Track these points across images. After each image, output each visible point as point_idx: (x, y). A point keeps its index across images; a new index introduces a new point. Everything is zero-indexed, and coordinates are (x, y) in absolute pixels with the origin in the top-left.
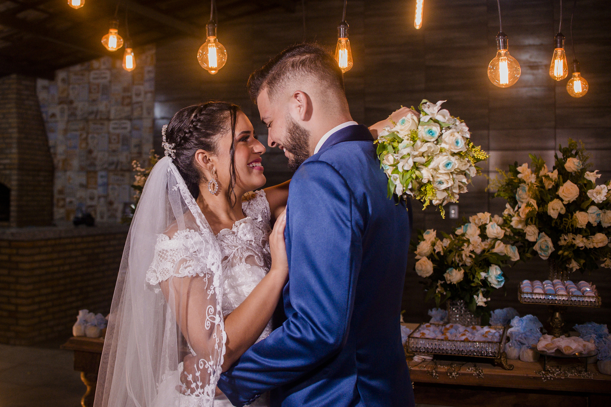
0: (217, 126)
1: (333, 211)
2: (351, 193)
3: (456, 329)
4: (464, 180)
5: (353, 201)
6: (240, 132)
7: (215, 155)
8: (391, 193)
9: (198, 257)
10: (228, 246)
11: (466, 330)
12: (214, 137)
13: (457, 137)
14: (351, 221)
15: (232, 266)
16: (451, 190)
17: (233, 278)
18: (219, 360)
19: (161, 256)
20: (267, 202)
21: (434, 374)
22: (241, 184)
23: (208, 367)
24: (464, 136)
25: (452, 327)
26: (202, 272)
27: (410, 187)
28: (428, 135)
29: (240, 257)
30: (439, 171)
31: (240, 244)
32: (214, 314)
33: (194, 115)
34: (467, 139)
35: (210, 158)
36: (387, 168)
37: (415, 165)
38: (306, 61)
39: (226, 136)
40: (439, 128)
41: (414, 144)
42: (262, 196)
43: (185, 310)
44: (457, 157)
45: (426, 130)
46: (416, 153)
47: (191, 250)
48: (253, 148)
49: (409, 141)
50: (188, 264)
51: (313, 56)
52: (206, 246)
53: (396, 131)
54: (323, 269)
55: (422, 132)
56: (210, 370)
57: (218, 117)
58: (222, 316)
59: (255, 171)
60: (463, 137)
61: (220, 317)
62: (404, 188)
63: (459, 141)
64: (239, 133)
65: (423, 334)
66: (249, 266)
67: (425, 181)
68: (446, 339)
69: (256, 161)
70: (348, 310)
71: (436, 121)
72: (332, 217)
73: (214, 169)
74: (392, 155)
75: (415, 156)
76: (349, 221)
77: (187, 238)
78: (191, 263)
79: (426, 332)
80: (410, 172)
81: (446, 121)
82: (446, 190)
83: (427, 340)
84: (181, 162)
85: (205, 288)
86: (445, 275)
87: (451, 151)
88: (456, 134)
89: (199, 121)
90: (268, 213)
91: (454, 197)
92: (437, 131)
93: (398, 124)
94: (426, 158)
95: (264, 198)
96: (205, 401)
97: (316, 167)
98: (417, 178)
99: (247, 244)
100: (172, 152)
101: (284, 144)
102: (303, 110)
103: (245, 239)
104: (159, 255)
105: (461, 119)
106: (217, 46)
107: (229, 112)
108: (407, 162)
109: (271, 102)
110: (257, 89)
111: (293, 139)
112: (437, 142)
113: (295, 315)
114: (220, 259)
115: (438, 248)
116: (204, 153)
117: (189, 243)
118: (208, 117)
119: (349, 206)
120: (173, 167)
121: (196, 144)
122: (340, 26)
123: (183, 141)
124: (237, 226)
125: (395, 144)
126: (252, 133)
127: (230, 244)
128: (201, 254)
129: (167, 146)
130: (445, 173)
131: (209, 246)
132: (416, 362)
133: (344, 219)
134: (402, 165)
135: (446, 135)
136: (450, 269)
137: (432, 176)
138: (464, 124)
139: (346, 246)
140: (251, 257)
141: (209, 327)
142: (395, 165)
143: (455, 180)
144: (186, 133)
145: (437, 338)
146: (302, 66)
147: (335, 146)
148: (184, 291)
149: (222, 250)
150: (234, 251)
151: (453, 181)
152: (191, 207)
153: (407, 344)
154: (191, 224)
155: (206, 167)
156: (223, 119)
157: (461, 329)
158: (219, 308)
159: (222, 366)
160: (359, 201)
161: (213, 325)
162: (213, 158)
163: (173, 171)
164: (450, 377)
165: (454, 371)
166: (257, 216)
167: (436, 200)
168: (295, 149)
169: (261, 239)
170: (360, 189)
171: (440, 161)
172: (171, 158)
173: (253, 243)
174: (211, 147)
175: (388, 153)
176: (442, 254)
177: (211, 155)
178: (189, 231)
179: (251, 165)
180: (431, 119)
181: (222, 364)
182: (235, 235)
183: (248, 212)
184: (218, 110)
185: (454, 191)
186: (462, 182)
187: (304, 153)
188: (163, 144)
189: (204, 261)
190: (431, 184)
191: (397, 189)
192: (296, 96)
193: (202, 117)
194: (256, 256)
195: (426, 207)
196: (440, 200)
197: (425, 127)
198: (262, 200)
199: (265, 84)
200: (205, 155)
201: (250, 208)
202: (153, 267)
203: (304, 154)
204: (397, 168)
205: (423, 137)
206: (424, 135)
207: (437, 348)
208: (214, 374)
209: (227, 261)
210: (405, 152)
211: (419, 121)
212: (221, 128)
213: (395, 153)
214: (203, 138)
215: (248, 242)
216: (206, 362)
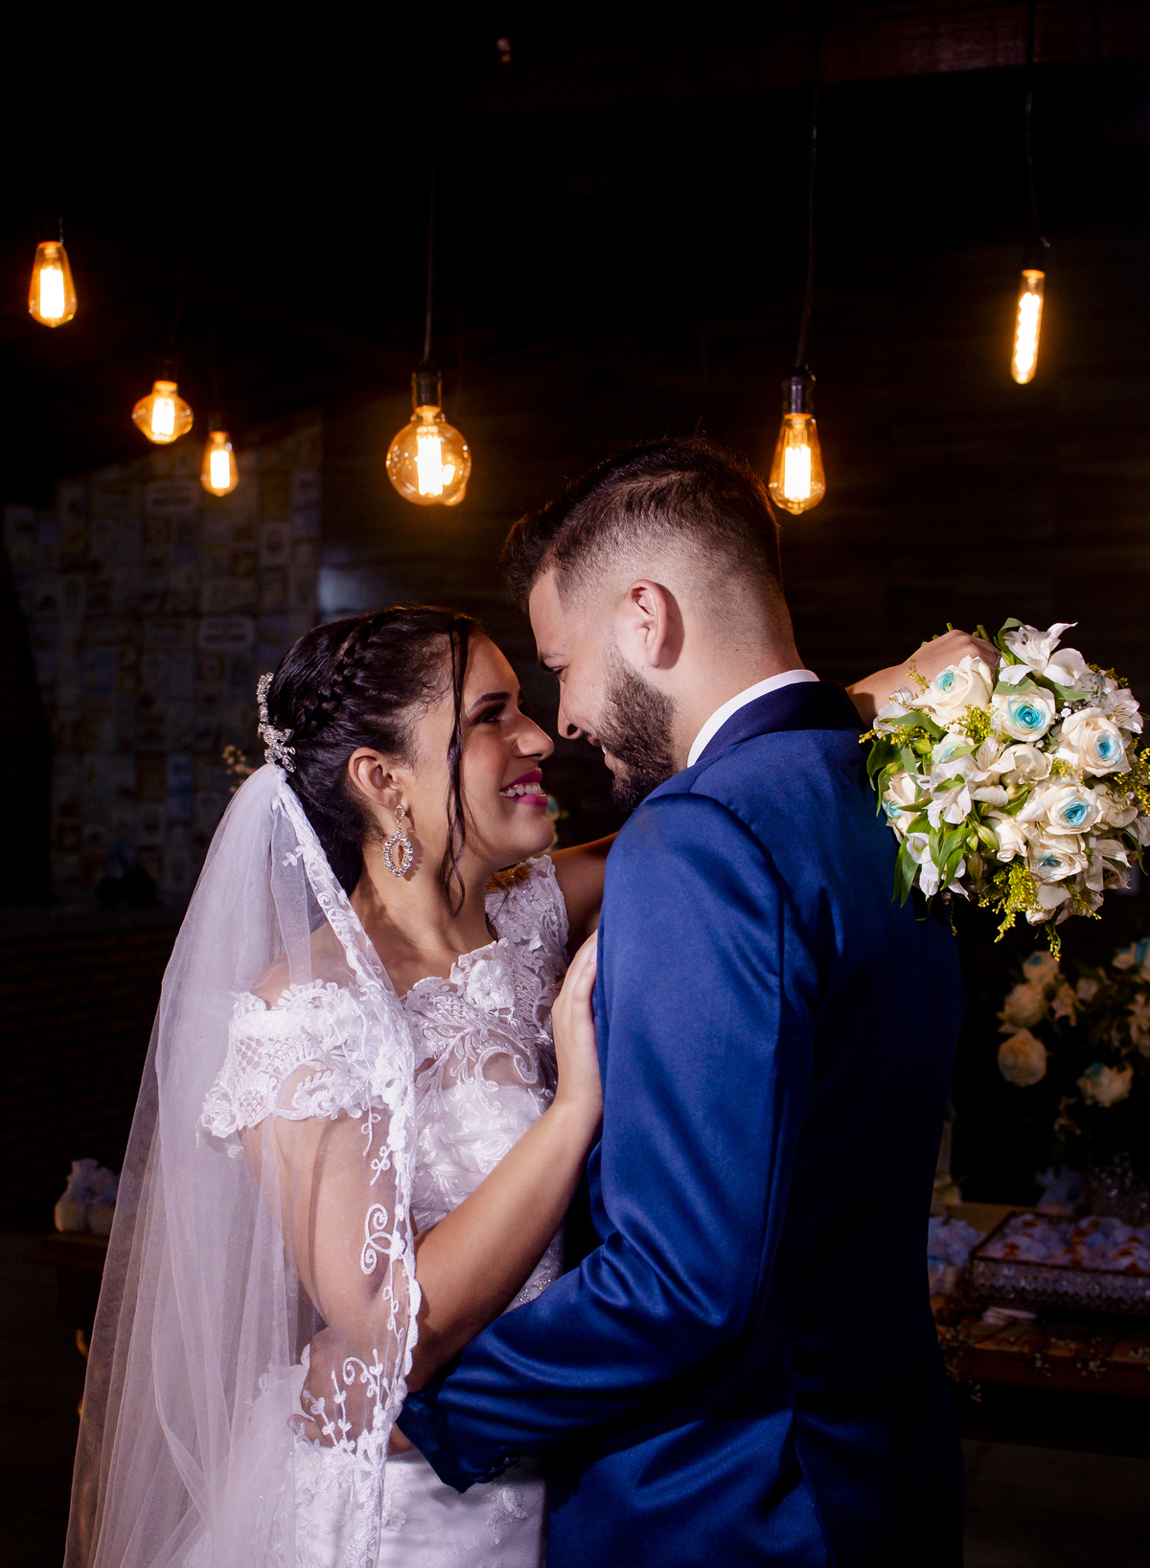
0: (410, 681)
1: (729, 945)
2: (783, 890)
3: (1107, 1235)
4: (1121, 856)
5: (787, 914)
6: (479, 697)
7: (407, 765)
8: (906, 888)
9: (346, 1063)
10: (435, 1028)
11: (1133, 1239)
12: (404, 712)
13: (1105, 731)
14: (780, 975)
15: (446, 1085)
16: (1083, 883)
17: (449, 1120)
18: (397, 1361)
19: (244, 1055)
20: (558, 892)
21: (1039, 1364)
22: (480, 846)
23: (368, 1382)
24: (1126, 727)
25: (1095, 1225)
26: (358, 1106)
27: (961, 873)
28: (1020, 724)
29: (469, 1059)
30: (1049, 830)
31: (471, 1022)
32: (389, 1230)
33: (346, 645)
34: (1134, 735)
35: (393, 773)
36: (896, 813)
37: (978, 813)
38: (670, 491)
39: (437, 708)
40: (1052, 703)
41: (977, 749)
42: (544, 875)
43: (307, 1215)
44: (1102, 788)
45: (1015, 707)
46: (981, 777)
47: (328, 1044)
48: (515, 741)
49: (963, 738)
50: (317, 1082)
51: (689, 476)
52: (370, 1030)
53: (926, 707)
54: (696, 1112)
55: (1003, 711)
56: (374, 1389)
57: (413, 652)
58: (409, 1234)
59: (523, 808)
60: (1121, 729)
61: (403, 1237)
62: (943, 877)
63: (1111, 742)
64: (473, 703)
65: (1013, 1247)
66: (493, 1087)
67: (1005, 857)
68: (1076, 1266)
69: (525, 780)
70: (767, 1232)
71: (1044, 683)
72: (726, 961)
73: (404, 803)
74: (914, 778)
75: (979, 786)
76: (775, 973)
77: (317, 1007)
78: (327, 1079)
79: (1022, 1241)
80: (962, 828)
81: (1073, 684)
82: (1068, 881)
83: (1023, 1268)
84: (310, 783)
85: (365, 1154)
86: (1081, 1082)
87: (1085, 773)
88: (1103, 722)
89: (359, 664)
90: (560, 925)
91: (1090, 902)
92: (1046, 711)
93: (932, 686)
94: (1011, 790)
95: (551, 880)
96: (358, 1477)
97: (685, 811)
98: (981, 846)
99: (490, 1022)
100: (285, 752)
101: (598, 733)
102: (656, 636)
103: (486, 1005)
104: (239, 1051)
105: (1118, 675)
106: (441, 433)
107: (447, 638)
108: (955, 801)
109: (566, 610)
110: (530, 571)
111: (626, 720)
112: (1047, 742)
113: (616, 1243)
114: (409, 1067)
115: (1064, 1007)
116: (375, 759)
117: (321, 1021)
118: (387, 654)
119: (775, 932)
120: (287, 795)
121: (351, 733)
122: (790, 380)
123: (314, 723)
124: (463, 969)
125: (923, 745)
126: (515, 697)
127: (443, 1021)
128: (355, 1055)
129: (270, 734)
130: (1066, 836)
131: (379, 1031)
132: (990, 1325)
133: (760, 968)
134: (940, 808)
135: (1074, 725)
136: (1094, 1066)
137: (1027, 843)
138: (1126, 692)
139: (766, 1047)
140: (502, 1060)
141: (374, 1266)
142: (920, 809)
143: (1095, 853)
144: (323, 699)
145: (1051, 1262)
146: (657, 507)
147: (746, 745)
148: (305, 1160)
149: (418, 1040)
150: (452, 1042)
151: (1089, 857)
152: (334, 914)
153: (967, 1277)
154: (330, 965)
155: (380, 798)
156: (429, 660)
157: (1121, 1233)
158: (401, 1212)
159: (407, 1379)
160: (805, 914)
161: (383, 1260)
162: (400, 772)
163: (287, 806)
164: (1084, 1373)
165: (1094, 1358)
166: (528, 933)
167: (1037, 910)
168: (631, 749)
169: (537, 1003)
170: (810, 878)
171: (1050, 800)
172: (282, 771)
173: (509, 1017)
174: (393, 741)
175: (901, 769)
176: (1073, 1023)
177: (394, 763)
178: (324, 987)
179: (511, 793)
180: (1030, 675)
181: (407, 1370)
182: (459, 994)
183: (502, 920)
184: (414, 633)
185: (1089, 885)
186: (1114, 862)
187: (659, 760)
188: (261, 728)
189: (364, 1074)
190: (1022, 865)
191: (921, 877)
192: (637, 594)
193: (369, 655)
194: (517, 1056)
195: (1005, 932)
196: (1048, 912)
197: (1012, 698)
198: (543, 887)
199: (549, 556)
200: (377, 763)
201: (508, 912)
202: (223, 1084)
203: (659, 764)
204: (925, 817)
205: (1003, 728)
206: (1008, 724)
207: (1050, 1290)
208: (383, 1402)
209: (430, 1072)
210: (950, 771)
211: (995, 680)
212: (424, 685)
213: (920, 770)
214: (372, 713)
215: (496, 1014)
216: (363, 1366)
